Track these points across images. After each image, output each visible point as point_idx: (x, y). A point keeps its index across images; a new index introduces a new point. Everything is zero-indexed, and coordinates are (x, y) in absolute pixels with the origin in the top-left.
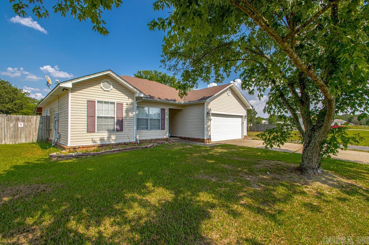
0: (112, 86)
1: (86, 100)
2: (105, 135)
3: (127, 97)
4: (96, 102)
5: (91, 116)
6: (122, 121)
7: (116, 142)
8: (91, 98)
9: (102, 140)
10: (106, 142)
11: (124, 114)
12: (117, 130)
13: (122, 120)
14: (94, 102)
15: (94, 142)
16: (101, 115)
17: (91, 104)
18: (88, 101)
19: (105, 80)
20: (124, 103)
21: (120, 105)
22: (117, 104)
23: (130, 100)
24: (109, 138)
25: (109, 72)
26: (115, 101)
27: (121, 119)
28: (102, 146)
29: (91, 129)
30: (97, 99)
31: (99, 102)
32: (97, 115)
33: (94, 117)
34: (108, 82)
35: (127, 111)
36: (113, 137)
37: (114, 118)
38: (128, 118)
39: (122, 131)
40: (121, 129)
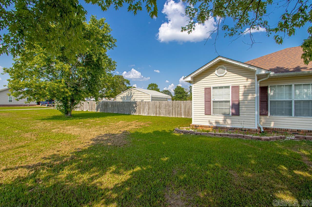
0: (226, 71)
1: (204, 88)
2: (220, 119)
3: (246, 78)
4: (212, 88)
5: (208, 101)
6: (239, 105)
7: (231, 127)
8: (207, 86)
9: (217, 122)
10: (222, 125)
11: (241, 98)
12: (233, 114)
13: (239, 103)
14: (210, 88)
15: (211, 124)
16: (215, 100)
17: (208, 91)
18: (206, 89)
19: (219, 66)
20: (240, 86)
21: (236, 89)
22: (233, 87)
23: (250, 80)
24: (225, 121)
25: (220, 58)
26: (230, 85)
27: (237, 103)
28: (216, 128)
29: (208, 112)
30: (212, 86)
31: (214, 88)
32: (212, 100)
33: (210, 101)
34: (222, 68)
35: (246, 94)
36: (229, 121)
37: (229, 102)
38: (246, 102)
39: (239, 115)
40: (237, 113)
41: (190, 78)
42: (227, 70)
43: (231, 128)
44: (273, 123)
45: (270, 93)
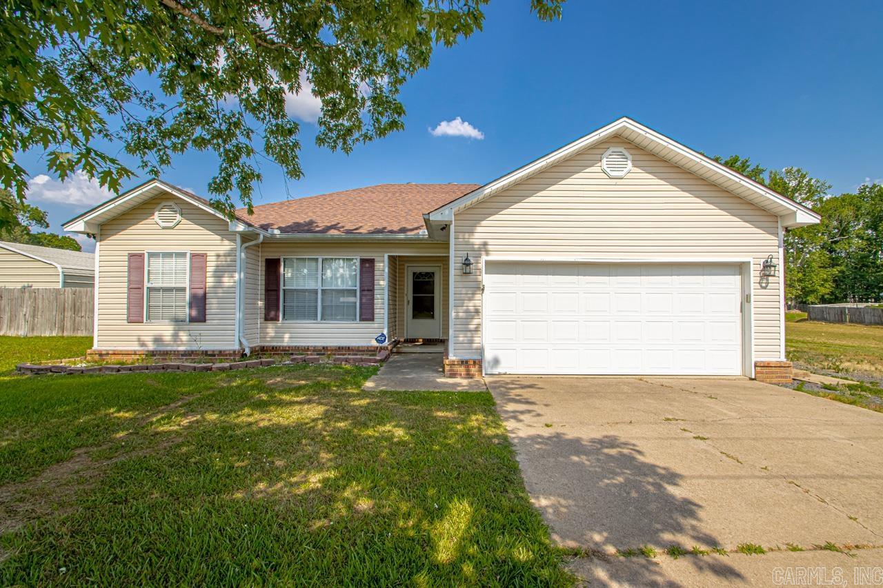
0: (178, 215)
1: (126, 253)
2: (166, 330)
3: (219, 237)
4: (146, 256)
5: (135, 287)
6: (204, 296)
7: (189, 348)
8: (135, 249)
9: (158, 340)
10: (168, 345)
11: (210, 281)
12: (192, 320)
13: (205, 294)
14: (142, 256)
15: (143, 344)
16: (153, 285)
17: (136, 261)
18: (131, 256)
19: (164, 204)
20: (209, 253)
21: (198, 260)
22: (193, 256)
23: (226, 242)
24: (175, 336)
25: (156, 184)
26: (188, 250)
27: (201, 292)
28: (152, 354)
29: (135, 317)
30: (146, 250)
31: (151, 255)
32: (146, 285)
33: (141, 288)
34: (170, 207)
35: (219, 273)
36: (184, 336)
37: (184, 289)
38: (220, 290)
39: (204, 321)
40: (201, 318)
41: (83, 223)
42: (182, 215)
43: (185, 351)
44: (287, 336)
45: (286, 272)
